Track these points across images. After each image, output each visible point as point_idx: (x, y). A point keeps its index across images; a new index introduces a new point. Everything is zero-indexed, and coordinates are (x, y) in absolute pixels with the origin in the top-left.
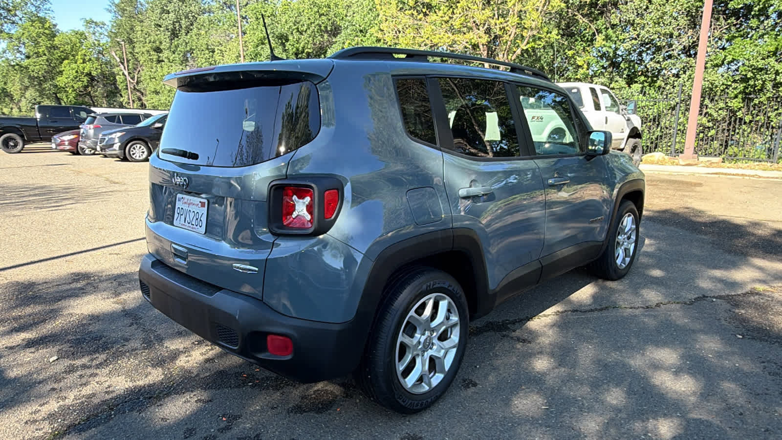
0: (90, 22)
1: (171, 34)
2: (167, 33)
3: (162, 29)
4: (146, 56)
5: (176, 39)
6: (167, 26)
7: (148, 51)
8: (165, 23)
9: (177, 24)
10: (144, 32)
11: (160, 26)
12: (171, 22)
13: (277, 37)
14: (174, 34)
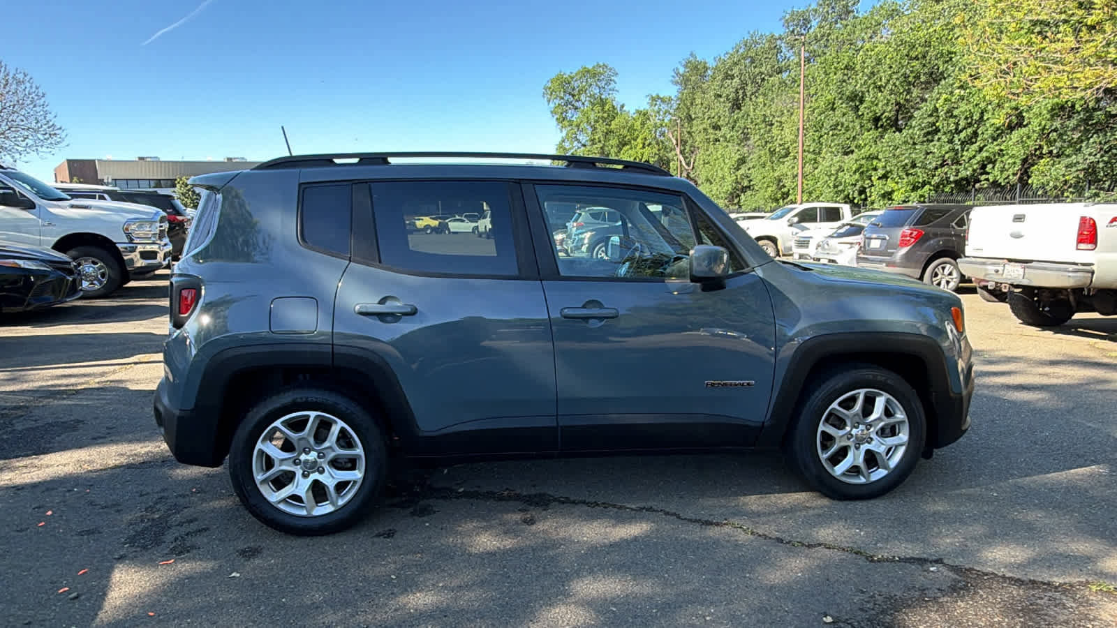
0: (655, 99)
1: (733, 105)
2: (727, 105)
3: (722, 100)
4: (703, 135)
5: (737, 111)
6: (728, 96)
7: (705, 129)
8: (725, 92)
9: (741, 92)
10: (704, 105)
11: (720, 96)
12: (734, 90)
13: (848, 97)
14: (737, 105)
